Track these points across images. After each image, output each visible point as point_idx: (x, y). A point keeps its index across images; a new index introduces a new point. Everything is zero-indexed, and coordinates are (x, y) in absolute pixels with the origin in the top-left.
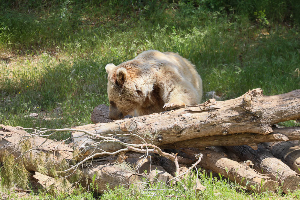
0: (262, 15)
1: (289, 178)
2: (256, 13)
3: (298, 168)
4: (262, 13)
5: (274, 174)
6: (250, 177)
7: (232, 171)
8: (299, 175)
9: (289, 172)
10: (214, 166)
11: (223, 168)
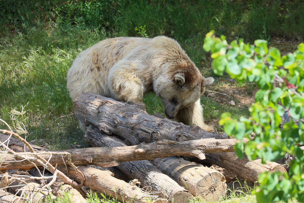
1: (177, 195)
2: (137, 28)
3: (185, 184)
4: (143, 28)
5: (162, 192)
6: (138, 198)
7: (120, 192)
8: (187, 190)
9: (177, 188)
10: (101, 187)
11: (110, 189)
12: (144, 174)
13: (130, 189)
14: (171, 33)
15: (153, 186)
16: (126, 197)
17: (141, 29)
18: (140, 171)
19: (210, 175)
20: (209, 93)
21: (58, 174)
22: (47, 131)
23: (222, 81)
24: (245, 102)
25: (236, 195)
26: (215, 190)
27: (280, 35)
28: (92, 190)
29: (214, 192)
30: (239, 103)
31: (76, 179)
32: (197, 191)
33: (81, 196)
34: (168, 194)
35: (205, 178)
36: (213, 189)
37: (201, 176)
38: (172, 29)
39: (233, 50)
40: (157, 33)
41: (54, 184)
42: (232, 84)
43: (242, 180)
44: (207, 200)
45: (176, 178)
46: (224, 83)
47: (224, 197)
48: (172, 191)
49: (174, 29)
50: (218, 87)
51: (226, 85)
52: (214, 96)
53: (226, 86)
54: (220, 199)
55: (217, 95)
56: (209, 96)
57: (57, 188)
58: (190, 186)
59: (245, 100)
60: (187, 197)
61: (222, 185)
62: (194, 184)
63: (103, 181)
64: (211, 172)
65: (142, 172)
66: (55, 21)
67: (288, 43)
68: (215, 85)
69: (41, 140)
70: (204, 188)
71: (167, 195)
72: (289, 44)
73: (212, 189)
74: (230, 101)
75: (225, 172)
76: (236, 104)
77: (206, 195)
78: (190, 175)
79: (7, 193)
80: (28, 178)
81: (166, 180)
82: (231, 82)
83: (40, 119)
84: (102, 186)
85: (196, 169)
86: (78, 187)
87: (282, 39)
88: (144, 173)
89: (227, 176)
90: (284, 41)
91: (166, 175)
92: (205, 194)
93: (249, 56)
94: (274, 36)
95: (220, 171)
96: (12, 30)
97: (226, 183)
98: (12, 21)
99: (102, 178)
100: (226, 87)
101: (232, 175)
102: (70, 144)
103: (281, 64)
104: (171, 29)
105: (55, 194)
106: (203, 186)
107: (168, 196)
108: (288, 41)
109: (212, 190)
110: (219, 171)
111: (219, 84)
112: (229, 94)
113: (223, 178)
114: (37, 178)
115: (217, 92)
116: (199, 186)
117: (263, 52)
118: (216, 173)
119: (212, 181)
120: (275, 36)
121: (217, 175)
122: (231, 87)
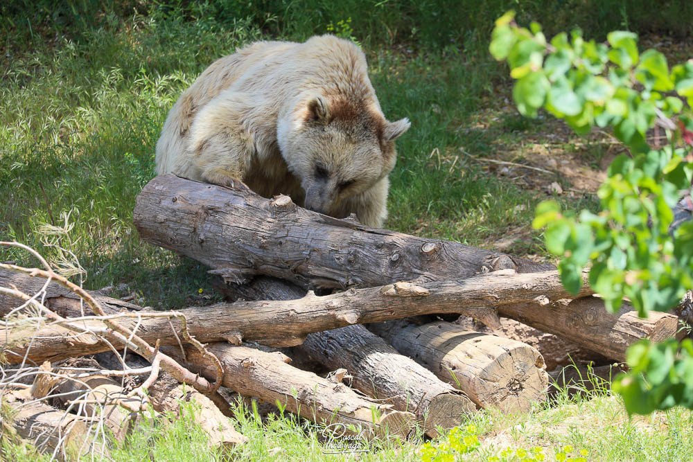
0: (344, 30)
1: (437, 402)
2: (332, 25)
3: (454, 376)
4: (345, 25)
5: (401, 396)
6: (348, 409)
7: (305, 397)
8: (458, 391)
9: (435, 386)
10: (263, 387)
11: (284, 392)
12: (356, 357)
13: (329, 390)
14: (411, 34)
15: (380, 383)
16: (320, 408)
17: (342, 26)
18: (348, 351)
19: (510, 354)
20: (503, 167)
21: (162, 363)
22: (135, 265)
23: (529, 138)
24: (584, 185)
25: (570, 398)
26: (521, 388)
27: (660, 30)
28: (242, 395)
29: (520, 392)
30: (570, 189)
31: (206, 371)
32: (481, 390)
33: (217, 410)
34: (417, 400)
35: (498, 362)
36: (518, 386)
37: (489, 356)
38: (414, 24)
39: (559, 55)
40: (378, 33)
41: (156, 386)
42: (554, 146)
43: (583, 364)
44: (503, 412)
45: (431, 363)
46: (535, 143)
47: (542, 402)
48: (425, 393)
49: (417, 25)
50: (523, 152)
51: (540, 148)
52: (512, 174)
53: (540, 151)
54: (533, 408)
55: (519, 172)
56: (503, 175)
57: (163, 393)
58: (465, 380)
59: (584, 181)
60: (461, 405)
61: (538, 378)
62: (474, 376)
63: (267, 373)
64: (511, 348)
65: (353, 353)
66: (146, 15)
67: (679, 47)
68: (515, 148)
69: (122, 286)
70: (497, 383)
71: (412, 402)
72: (681, 49)
73: (516, 386)
74: (551, 184)
75: (544, 347)
76: (564, 190)
77: (502, 399)
78: (463, 355)
79: (50, 408)
80: (95, 374)
81: (408, 369)
82: (551, 140)
83: (117, 238)
84: (265, 386)
85: (477, 341)
86: (210, 391)
87: (665, 37)
88: (358, 356)
89: (547, 354)
90: (670, 43)
91: (408, 359)
92: (498, 396)
93: (597, 70)
94: (646, 33)
95: (531, 344)
96: (50, 36)
97: (547, 370)
98: (48, 16)
99: (265, 366)
100: (539, 153)
101: (560, 352)
102: (188, 294)
103: (671, 86)
104: (411, 23)
105: (159, 408)
106: (495, 379)
107: (416, 406)
108: (679, 42)
109: (514, 388)
110: (529, 344)
111: (525, 145)
112: (547, 168)
113: (539, 360)
114: (117, 373)
115: (520, 165)
116: (484, 379)
117: (627, 61)
118: (522, 349)
119: (514, 368)
120: (648, 32)
121: (526, 353)
122: (551, 151)
